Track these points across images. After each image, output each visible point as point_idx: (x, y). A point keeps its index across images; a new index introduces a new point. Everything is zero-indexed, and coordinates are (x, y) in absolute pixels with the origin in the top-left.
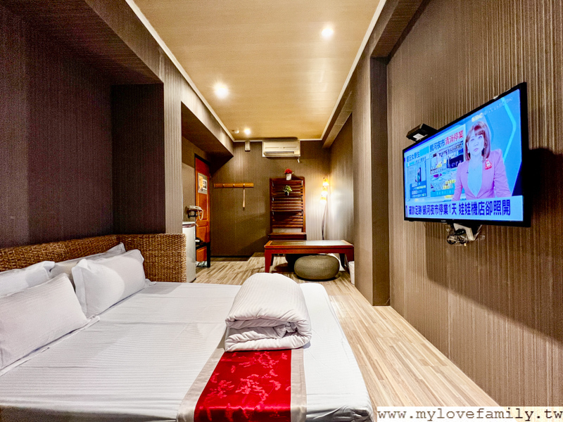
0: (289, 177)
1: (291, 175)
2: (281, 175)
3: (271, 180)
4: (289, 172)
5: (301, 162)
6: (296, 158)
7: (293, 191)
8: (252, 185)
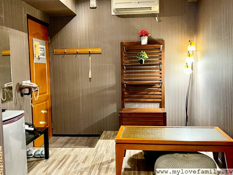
0: (144, 41)
1: (147, 37)
2: (134, 38)
3: (122, 43)
4: (144, 34)
5: (159, 21)
6: (153, 15)
7: (149, 58)
8: (99, 50)
